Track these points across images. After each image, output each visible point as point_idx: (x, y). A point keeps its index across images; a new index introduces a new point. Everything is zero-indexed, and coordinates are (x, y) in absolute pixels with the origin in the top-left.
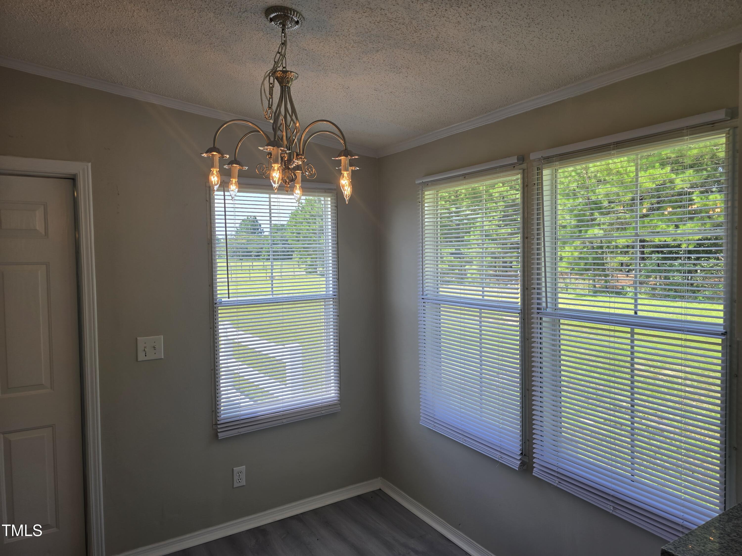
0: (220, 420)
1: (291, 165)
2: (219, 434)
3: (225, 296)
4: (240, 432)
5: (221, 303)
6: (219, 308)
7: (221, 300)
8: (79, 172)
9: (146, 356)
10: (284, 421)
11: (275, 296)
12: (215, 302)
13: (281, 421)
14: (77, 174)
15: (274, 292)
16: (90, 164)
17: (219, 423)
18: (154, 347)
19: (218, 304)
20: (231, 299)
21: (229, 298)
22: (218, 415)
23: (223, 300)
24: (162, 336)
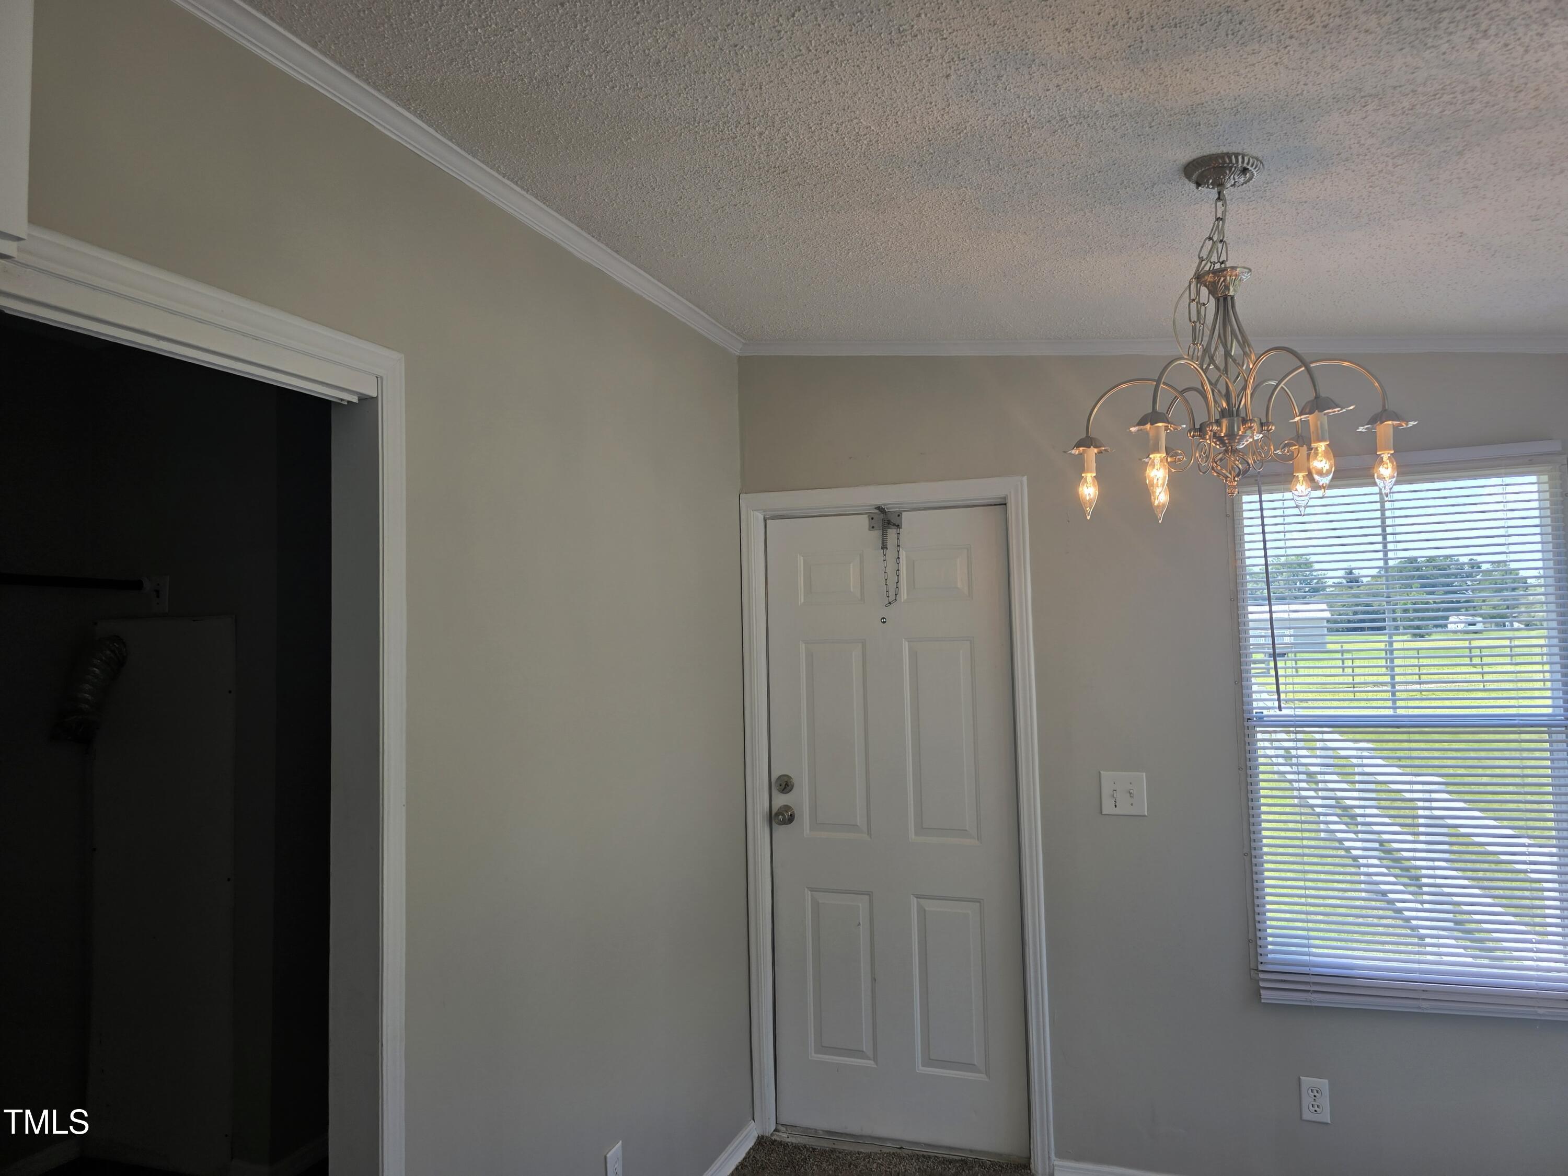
0: (1265, 963)
1: (1239, 443)
2: (1262, 992)
3: (1269, 704)
4: (1311, 1001)
5: (1261, 718)
6: (1258, 729)
7: (1262, 713)
8: (1010, 492)
9: (1116, 806)
10: (1425, 1004)
11: (1400, 712)
12: (1246, 716)
13: (1415, 1002)
14: (1007, 495)
15: (1399, 703)
16: (1025, 479)
17: (1261, 968)
18: (1130, 793)
19: (1255, 721)
20: (1284, 712)
21: (1280, 708)
22: (1260, 951)
23: (1266, 712)
24: (1144, 774)
